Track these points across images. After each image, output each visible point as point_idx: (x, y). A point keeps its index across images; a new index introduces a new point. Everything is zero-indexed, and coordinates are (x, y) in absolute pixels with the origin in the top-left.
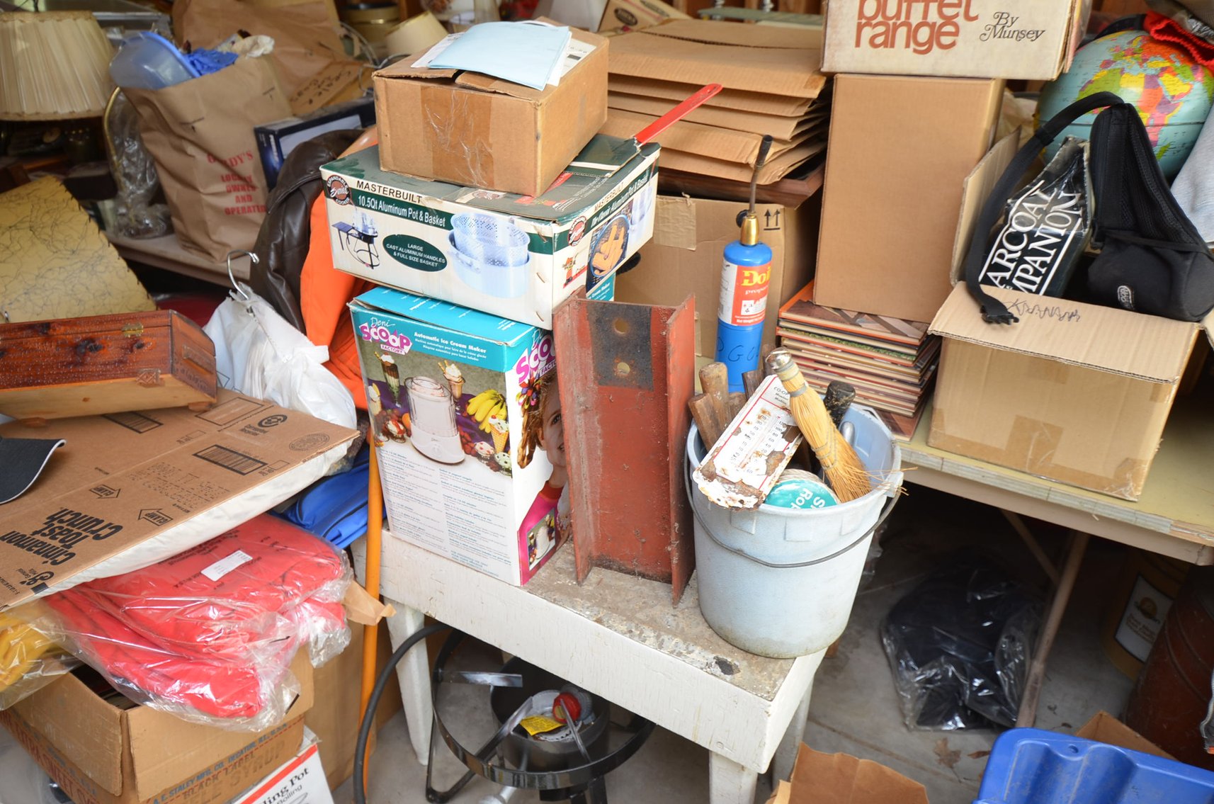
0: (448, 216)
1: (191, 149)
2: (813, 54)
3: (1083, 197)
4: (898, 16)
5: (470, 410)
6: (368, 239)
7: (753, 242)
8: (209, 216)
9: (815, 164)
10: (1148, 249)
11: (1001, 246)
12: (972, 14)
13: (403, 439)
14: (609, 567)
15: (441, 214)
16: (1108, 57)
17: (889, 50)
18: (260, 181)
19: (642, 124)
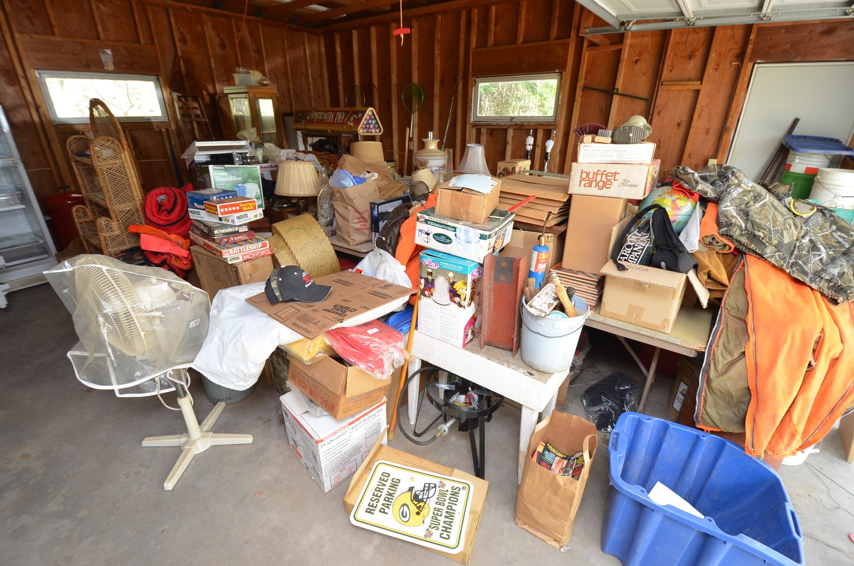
0: (455, 228)
1: (350, 208)
2: (565, 188)
3: (650, 235)
4: (593, 178)
5: (455, 287)
6: (428, 234)
7: (543, 245)
8: (351, 230)
9: (565, 222)
10: (670, 251)
11: (624, 249)
12: (616, 179)
13: (430, 297)
14: (491, 346)
15: (453, 227)
16: (660, 194)
17: (590, 188)
18: (369, 220)
19: (510, 207)
